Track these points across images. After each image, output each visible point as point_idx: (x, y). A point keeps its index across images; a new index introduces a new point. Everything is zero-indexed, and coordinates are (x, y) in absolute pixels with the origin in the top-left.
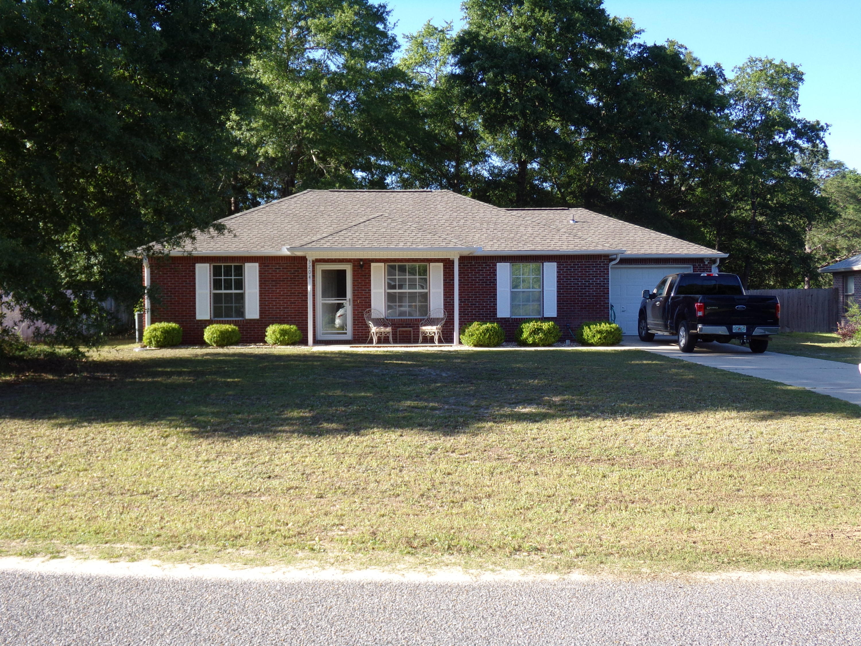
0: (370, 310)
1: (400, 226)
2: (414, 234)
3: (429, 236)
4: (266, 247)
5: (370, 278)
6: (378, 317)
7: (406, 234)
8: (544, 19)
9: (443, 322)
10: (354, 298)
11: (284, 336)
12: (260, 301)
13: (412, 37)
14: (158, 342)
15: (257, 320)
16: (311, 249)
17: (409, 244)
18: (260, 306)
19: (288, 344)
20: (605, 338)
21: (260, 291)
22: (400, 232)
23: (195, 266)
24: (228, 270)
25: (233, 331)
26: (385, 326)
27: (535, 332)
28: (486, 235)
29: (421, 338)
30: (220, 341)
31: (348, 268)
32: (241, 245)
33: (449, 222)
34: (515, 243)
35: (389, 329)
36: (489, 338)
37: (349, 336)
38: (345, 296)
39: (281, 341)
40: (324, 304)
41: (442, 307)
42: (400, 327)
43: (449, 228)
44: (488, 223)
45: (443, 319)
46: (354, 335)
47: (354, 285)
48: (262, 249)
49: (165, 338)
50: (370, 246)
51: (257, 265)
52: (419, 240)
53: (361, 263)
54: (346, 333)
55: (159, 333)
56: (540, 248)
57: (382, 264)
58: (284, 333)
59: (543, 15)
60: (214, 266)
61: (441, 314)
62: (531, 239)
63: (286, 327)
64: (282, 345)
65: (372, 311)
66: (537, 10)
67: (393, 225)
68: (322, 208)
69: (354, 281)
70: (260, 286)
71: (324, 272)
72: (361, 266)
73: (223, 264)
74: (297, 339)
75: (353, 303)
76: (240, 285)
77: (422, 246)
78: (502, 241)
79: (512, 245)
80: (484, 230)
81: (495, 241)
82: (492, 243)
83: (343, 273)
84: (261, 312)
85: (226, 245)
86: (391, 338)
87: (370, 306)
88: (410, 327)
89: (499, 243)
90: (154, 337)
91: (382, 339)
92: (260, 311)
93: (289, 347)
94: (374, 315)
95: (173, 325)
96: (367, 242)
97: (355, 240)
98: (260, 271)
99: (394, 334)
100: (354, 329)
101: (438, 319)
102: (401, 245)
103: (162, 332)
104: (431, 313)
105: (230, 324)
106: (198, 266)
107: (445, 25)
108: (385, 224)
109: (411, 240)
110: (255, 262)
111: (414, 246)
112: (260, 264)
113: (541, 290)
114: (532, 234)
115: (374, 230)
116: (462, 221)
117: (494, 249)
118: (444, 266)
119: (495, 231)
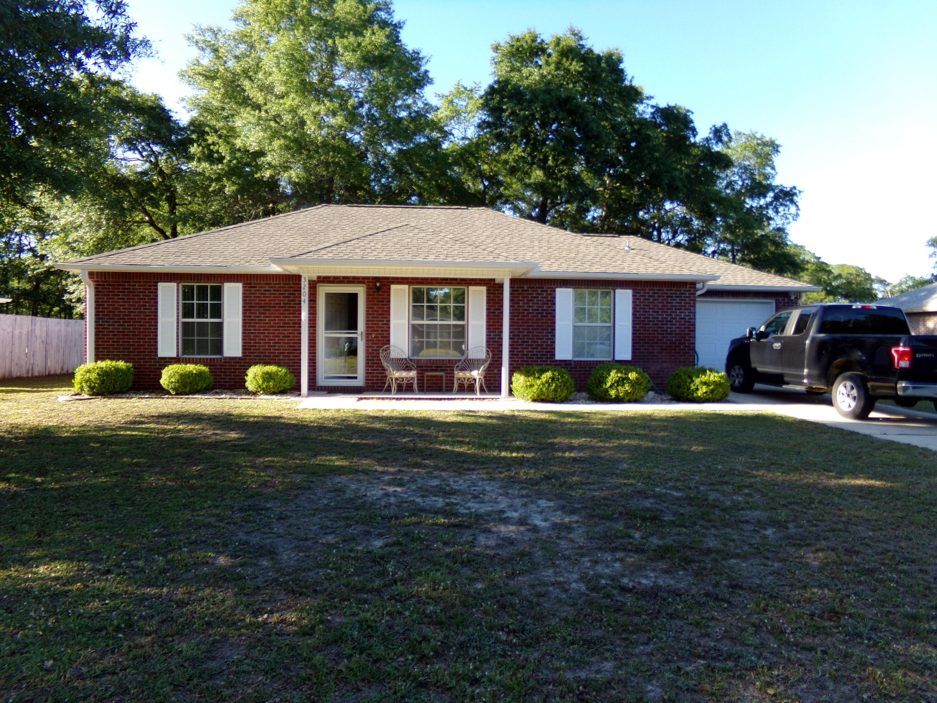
0: (389, 348)
1: (430, 237)
2: (449, 245)
3: (470, 248)
4: (252, 262)
5: (389, 305)
6: (399, 356)
7: (438, 245)
8: (572, 68)
9: (486, 365)
10: (367, 331)
11: (268, 382)
12: (243, 333)
13: (443, 96)
14: (91, 388)
15: (239, 358)
16: (306, 261)
17: (442, 257)
18: (243, 339)
19: (274, 393)
20: (712, 391)
21: (244, 320)
22: (430, 243)
23: (157, 286)
24: (202, 292)
25: (200, 374)
26: (408, 368)
27: (620, 382)
28: (540, 254)
29: (456, 386)
30: (179, 387)
31: (360, 291)
32: (221, 260)
33: (491, 239)
34: (579, 263)
35: (413, 374)
36: (555, 390)
37: (360, 382)
38: (355, 328)
39: (263, 389)
40: (328, 339)
41: (484, 344)
42: (427, 371)
43: (491, 245)
44: (540, 241)
45: (485, 361)
46: (367, 379)
47: (368, 314)
48: (247, 264)
49: (103, 382)
50: (388, 258)
51: (240, 285)
52: (456, 252)
53: (378, 284)
54: (356, 378)
55: (93, 376)
56: (611, 270)
57: (406, 287)
58: (268, 377)
59: (571, 64)
60: (184, 287)
61: (482, 355)
62: (598, 259)
63: (272, 368)
64: (266, 394)
65: (391, 348)
66: (564, 60)
67: (421, 235)
68: (336, 222)
69: (369, 308)
70: (244, 313)
71: (329, 296)
72: (378, 289)
73: (195, 284)
74: (287, 385)
75: (367, 337)
76: (217, 311)
77: (461, 260)
78: (561, 260)
79: (575, 265)
80: (536, 248)
81: (553, 260)
82: (549, 262)
83: (353, 297)
84: (245, 348)
85: (200, 259)
86: (415, 386)
87: (388, 342)
88: (441, 371)
89: (558, 263)
90: (86, 382)
91: (404, 386)
92: (243, 346)
93: (274, 397)
94: (394, 355)
95: (121, 364)
96: (384, 253)
97: (368, 250)
98: (244, 294)
99: (420, 379)
100: (367, 373)
101: (479, 360)
102: (431, 258)
103: (98, 374)
104: (470, 352)
105: (196, 364)
106: (161, 285)
107: (474, 85)
108: (411, 234)
109: (445, 252)
110: (237, 281)
111: (450, 259)
112: (244, 284)
113: (611, 324)
114: (597, 255)
115: (396, 240)
116: (507, 238)
117: (553, 269)
118: (488, 290)
119: (550, 250)
